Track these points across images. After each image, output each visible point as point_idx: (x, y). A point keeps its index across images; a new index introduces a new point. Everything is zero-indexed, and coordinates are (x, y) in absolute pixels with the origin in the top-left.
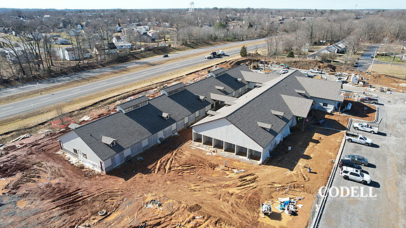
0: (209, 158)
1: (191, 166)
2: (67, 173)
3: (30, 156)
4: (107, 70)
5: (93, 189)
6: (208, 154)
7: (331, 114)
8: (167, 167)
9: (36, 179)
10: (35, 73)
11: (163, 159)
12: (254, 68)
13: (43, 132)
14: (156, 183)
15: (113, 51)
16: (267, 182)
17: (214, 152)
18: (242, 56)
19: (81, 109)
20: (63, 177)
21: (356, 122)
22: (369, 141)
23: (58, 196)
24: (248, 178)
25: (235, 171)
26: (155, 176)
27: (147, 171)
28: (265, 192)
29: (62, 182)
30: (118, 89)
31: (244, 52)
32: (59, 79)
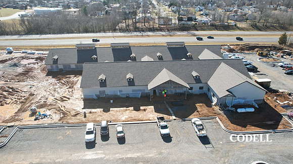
16: (64, 105)
27: (55, 77)
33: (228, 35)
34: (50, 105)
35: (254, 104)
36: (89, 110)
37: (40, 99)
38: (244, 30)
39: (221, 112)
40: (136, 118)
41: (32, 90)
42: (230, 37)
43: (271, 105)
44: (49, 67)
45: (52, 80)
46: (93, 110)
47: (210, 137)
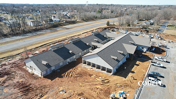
0: (89, 72)
1: (81, 75)
2: (26, 76)
3: (11, 69)
4: (49, 31)
5: (37, 84)
6: (89, 69)
7: (145, 52)
8: (70, 75)
9: (13, 79)
10: (17, 32)
11: (69, 71)
12: (112, 31)
13: (18, 58)
14: (65, 82)
15: (51, 22)
16: (114, 83)
17: (91, 69)
18: (108, 25)
19: (35, 48)
20: (25, 78)
21: (156, 56)
22: (162, 65)
23: (21, 87)
24: (106, 81)
25: (100, 78)
26: (65, 79)
27: (61, 77)
28: (113, 88)
29: (24, 80)
30: (52, 39)
31: (108, 24)
32: (28, 34)
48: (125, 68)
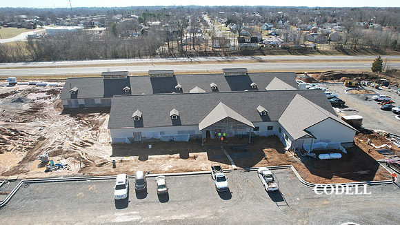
16: (85, 151)
18: (373, 70)
33: (305, 61)
34: (67, 151)
35: (341, 148)
36: (119, 158)
37: (53, 145)
38: (326, 54)
39: (298, 160)
40: (183, 168)
41: (43, 133)
42: (308, 63)
43: (363, 149)
44: (66, 103)
45: (69, 120)
46: (125, 158)
47: (283, 192)
48: (150, 146)
